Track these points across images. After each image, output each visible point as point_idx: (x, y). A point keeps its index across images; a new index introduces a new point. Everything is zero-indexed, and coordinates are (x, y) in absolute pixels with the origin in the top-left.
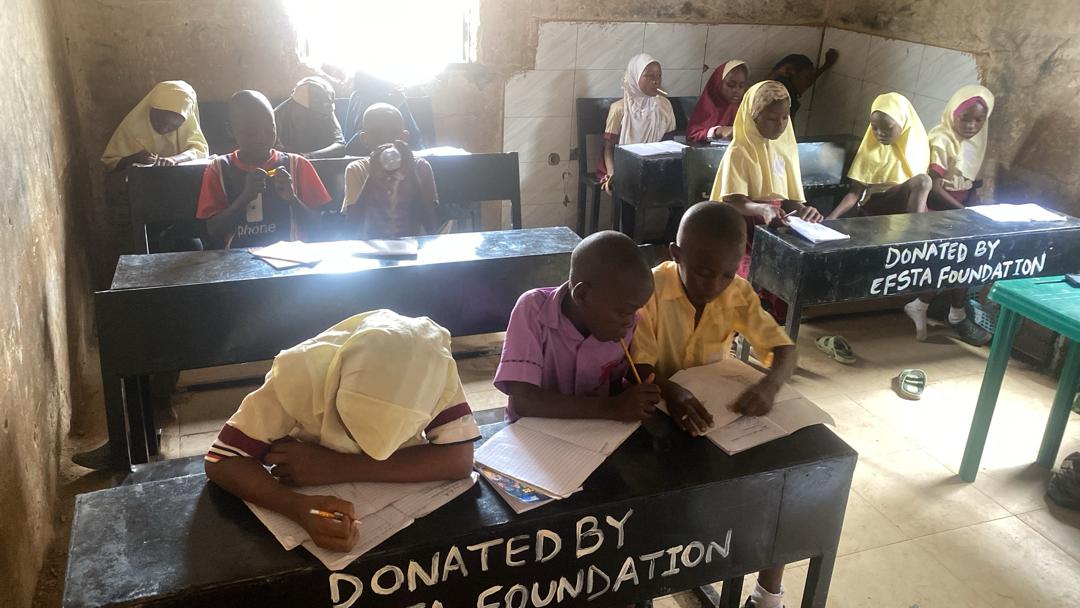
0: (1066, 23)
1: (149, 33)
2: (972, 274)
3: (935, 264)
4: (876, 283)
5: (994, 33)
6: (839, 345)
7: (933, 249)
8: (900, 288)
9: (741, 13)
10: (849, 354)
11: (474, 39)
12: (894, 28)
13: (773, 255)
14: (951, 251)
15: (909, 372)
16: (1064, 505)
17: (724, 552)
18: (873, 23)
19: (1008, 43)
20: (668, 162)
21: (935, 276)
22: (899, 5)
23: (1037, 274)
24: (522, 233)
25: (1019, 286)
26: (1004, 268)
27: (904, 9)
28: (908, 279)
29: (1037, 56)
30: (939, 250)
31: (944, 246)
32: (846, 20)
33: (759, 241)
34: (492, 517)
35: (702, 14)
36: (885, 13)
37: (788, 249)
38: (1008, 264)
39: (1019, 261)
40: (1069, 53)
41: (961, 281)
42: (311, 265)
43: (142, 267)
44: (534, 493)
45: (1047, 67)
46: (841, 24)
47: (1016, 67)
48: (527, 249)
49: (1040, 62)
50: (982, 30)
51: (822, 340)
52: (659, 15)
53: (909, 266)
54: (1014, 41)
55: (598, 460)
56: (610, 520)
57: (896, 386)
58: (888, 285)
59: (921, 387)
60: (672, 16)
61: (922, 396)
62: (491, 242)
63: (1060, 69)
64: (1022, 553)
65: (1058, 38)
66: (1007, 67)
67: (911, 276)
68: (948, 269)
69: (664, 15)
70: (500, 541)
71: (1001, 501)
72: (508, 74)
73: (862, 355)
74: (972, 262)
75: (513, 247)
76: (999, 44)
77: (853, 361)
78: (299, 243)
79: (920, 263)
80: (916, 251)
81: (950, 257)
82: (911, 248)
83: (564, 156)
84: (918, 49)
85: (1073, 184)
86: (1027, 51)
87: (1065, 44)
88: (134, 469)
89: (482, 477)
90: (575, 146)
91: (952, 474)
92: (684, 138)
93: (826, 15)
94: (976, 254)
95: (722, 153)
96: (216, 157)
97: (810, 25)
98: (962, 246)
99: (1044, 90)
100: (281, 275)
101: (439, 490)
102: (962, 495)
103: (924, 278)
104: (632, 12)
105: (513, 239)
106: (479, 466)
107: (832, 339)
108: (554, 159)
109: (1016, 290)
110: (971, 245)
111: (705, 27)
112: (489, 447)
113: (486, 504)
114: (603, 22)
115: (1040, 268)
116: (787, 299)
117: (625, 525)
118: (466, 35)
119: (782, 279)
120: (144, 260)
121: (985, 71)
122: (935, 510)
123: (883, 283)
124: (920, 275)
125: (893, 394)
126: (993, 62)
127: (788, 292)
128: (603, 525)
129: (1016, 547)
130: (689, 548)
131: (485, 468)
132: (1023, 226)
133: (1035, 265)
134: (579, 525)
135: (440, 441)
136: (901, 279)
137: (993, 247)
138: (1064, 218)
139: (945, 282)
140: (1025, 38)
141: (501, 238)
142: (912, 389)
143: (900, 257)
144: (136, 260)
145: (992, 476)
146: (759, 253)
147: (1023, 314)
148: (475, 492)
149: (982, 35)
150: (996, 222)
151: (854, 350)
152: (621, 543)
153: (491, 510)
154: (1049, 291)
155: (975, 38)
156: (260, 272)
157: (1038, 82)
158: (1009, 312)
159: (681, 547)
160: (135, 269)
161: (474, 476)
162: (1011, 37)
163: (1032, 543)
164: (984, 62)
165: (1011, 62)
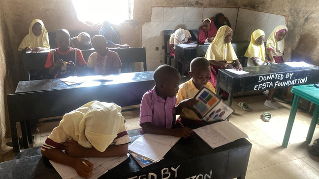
0: (312, 6)
1: (31, 12)
2: (285, 84)
3: (274, 80)
4: (256, 87)
5: (290, 10)
6: (244, 105)
7: (273, 76)
8: (263, 88)
9: (213, 4)
10: (247, 108)
11: (132, 12)
12: (260, 8)
13: (224, 78)
14: (279, 76)
15: (266, 113)
16: (314, 155)
17: (210, 177)
18: (253, 7)
19: (294, 12)
20: (192, 50)
21: (274, 84)
22: (261, 1)
23: (305, 84)
24: (146, 72)
25: (300, 88)
26: (294, 81)
27: (263, 2)
28: (266, 85)
29: (304, 17)
30: (275, 76)
31: (276, 75)
32: (245, 6)
33: (220, 74)
34: (133, 169)
35: (202, 5)
36: (257, 4)
37: (229, 76)
38: (296, 80)
39: (299, 79)
40: (314, 15)
41: (282, 85)
42: (79, 84)
43: (26, 85)
44: (148, 160)
45: (306, 20)
46: (244, 7)
47: (297, 20)
48: (148, 78)
49: (304, 18)
50: (287, 9)
51: (239, 104)
52: (188, 5)
53: (266, 81)
54: (296, 12)
55: (169, 148)
56: (173, 169)
57: (262, 117)
58: (259, 87)
59: (270, 118)
60: (192, 5)
61: (270, 120)
62: (137, 76)
63: (310, 20)
64: (302, 170)
65: (310, 11)
66: (294, 20)
67: (266, 84)
68: (278, 82)
69: (190, 5)
70: (136, 177)
71: (295, 154)
72: (143, 23)
73: (251, 108)
74: (285, 80)
75: (143, 77)
76: (292, 13)
77: (249, 110)
78: (76, 77)
79: (269, 80)
80: (268, 77)
81: (278, 78)
82: (266, 76)
83: (160, 48)
84: (267, 15)
85: (315, 55)
86: (301, 15)
87: (312, 13)
88: (21, 151)
89: (131, 155)
90: (164, 45)
91: (279, 145)
92: (196, 42)
93: (239, 4)
94: (286, 77)
95: (208, 47)
96: (52, 49)
97: (235, 7)
98: (282, 75)
99: (306, 27)
100: (70, 87)
101: (116, 160)
102: (283, 152)
103: (270, 85)
104: (180, 4)
105: (143, 75)
106: (130, 152)
107: (242, 103)
108: (157, 49)
109: (299, 89)
110: (285, 75)
111: (202, 8)
112: (133, 145)
113: (132, 164)
114: (172, 7)
115: (306, 81)
116: (228, 92)
117: (177, 170)
118: (130, 11)
119: (227, 86)
120: (27, 83)
121: (288, 21)
122: (275, 157)
123: (258, 87)
124: (269, 84)
125: (261, 120)
126: (290, 18)
127: (228, 90)
128: (170, 170)
129: (300, 169)
130: (198, 176)
131: (132, 152)
132: (300, 68)
133: (304, 80)
134: (162, 171)
135: (117, 144)
136: (263, 85)
137: (291, 75)
138: (313, 66)
139: (277, 86)
140: (300, 11)
141: (140, 74)
142: (267, 119)
143: (263, 79)
144: (24, 83)
145: (292, 146)
146: (220, 78)
147: (301, 96)
148: (128, 160)
149: (286, 10)
150: (292, 68)
151: (249, 107)
152: (176, 176)
153: (133, 167)
154: (310, 89)
155: (284, 11)
156: (63, 87)
157: (304, 24)
158: (297, 96)
159: (196, 176)
160: (24, 86)
161: (128, 155)
162: (296, 10)
163: (305, 167)
164: (287, 18)
165: (296, 19)
